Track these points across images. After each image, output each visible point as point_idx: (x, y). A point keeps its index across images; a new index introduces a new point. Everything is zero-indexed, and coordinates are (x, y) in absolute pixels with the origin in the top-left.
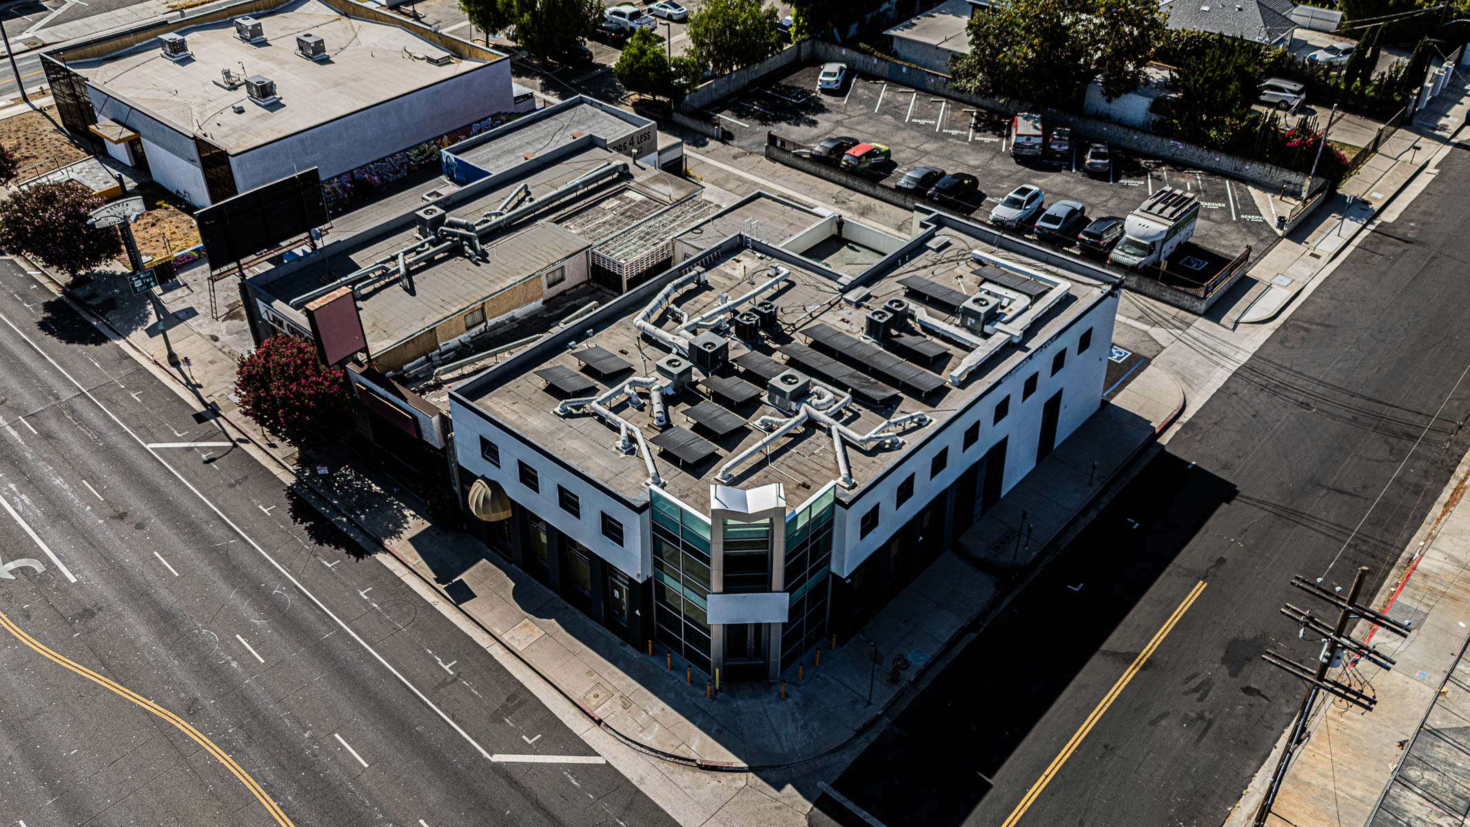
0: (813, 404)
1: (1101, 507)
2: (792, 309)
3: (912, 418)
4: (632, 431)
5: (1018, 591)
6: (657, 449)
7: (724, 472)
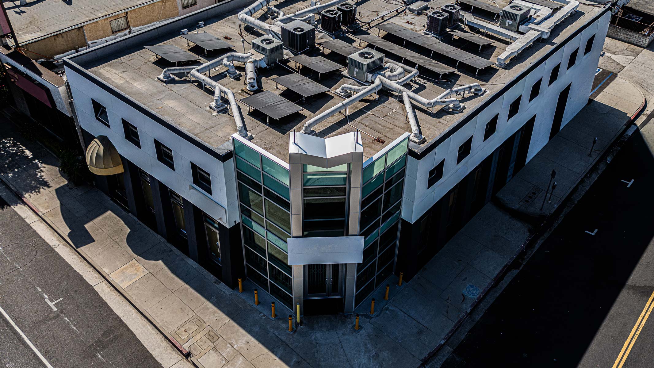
0: (387, 76)
1: (600, 172)
2: (368, 14)
3: (471, 88)
4: (225, 93)
5: (546, 235)
6: (246, 109)
7: (306, 127)
